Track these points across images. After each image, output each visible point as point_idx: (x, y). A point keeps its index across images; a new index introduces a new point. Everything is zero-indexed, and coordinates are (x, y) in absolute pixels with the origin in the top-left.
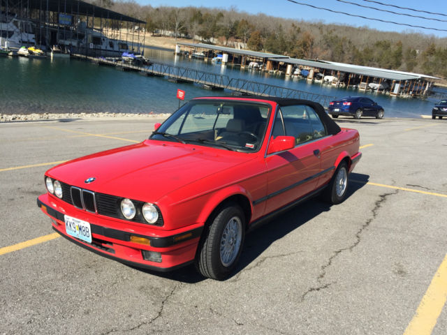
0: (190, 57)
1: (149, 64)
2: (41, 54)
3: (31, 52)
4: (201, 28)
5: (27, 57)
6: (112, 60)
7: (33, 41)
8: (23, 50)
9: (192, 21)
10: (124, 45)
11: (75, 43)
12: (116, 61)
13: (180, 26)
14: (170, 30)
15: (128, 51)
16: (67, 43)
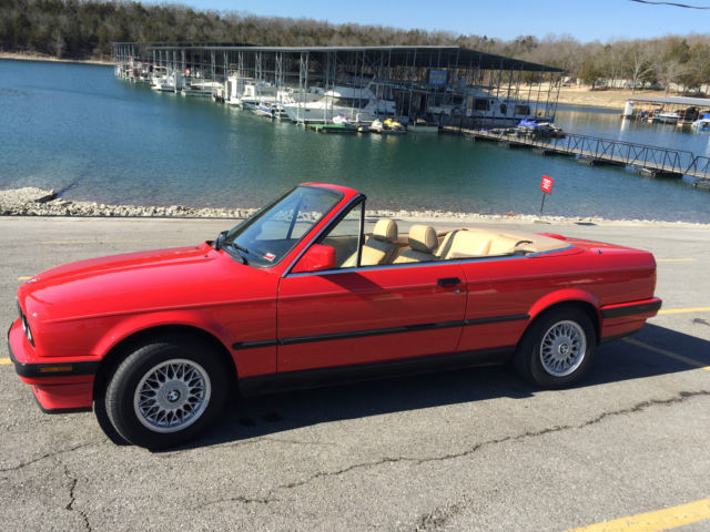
0: (650, 121)
1: (561, 136)
2: (399, 128)
3: (385, 127)
4: (683, 69)
5: (380, 133)
6: (498, 133)
7: (393, 111)
8: (376, 125)
9: (666, 59)
10: (524, 109)
11: (448, 111)
12: (506, 133)
13: (643, 69)
14: (624, 78)
15: (529, 117)
16: (438, 110)
